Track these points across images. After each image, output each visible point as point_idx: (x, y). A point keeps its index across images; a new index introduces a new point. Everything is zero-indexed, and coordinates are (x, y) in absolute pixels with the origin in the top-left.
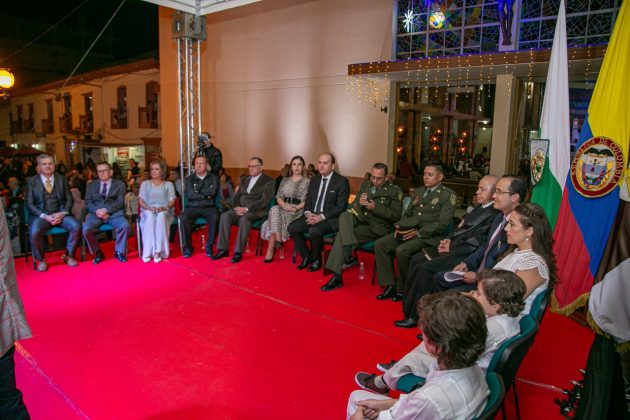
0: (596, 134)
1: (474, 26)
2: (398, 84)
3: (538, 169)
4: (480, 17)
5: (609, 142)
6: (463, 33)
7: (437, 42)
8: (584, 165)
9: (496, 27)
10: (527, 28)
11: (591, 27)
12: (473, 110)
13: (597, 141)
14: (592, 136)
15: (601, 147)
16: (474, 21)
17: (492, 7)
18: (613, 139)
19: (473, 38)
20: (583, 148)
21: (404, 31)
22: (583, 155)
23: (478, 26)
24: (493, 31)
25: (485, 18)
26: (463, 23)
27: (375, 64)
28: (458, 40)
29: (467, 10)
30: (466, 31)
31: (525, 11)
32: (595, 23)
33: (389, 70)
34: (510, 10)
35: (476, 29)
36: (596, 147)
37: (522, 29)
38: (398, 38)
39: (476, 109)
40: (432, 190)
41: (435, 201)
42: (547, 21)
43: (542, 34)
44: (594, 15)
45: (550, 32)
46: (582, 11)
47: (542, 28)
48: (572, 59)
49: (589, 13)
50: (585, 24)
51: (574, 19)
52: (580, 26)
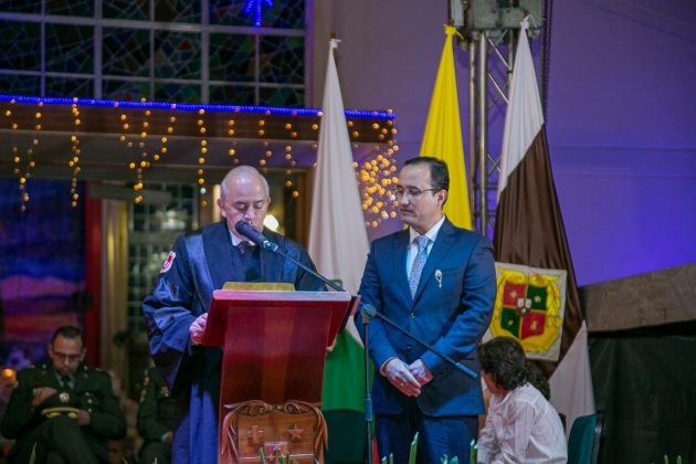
44: (165, 34)
45: (69, 56)
46: (137, 17)
47: (49, 43)
48: (166, 134)
49: (152, 25)
50: (146, 48)
51: (124, 34)
52: (136, 55)
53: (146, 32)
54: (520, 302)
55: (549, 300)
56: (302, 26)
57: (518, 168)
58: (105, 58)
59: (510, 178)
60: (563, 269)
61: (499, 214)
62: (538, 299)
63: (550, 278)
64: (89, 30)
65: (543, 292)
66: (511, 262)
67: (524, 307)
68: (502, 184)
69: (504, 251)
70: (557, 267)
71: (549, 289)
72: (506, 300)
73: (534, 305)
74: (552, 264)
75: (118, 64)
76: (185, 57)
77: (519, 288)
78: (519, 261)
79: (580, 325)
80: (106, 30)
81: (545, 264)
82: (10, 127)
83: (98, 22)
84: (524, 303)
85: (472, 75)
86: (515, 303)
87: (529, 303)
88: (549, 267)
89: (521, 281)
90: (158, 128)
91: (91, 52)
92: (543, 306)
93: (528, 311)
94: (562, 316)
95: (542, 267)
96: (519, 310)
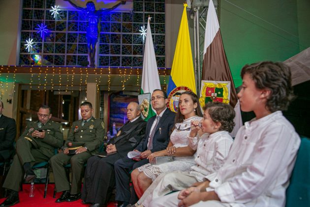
0: (178, 85)
1: (73, 54)
2: (20, 85)
3: (146, 110)
4: (76, 50)
5: (186, 88)
6: (66, 57)
7: (48, 61)
8: (174, 102)
9: (86, 56)
10: (103, 59)
11: (134, 63)
12: (59, 116)
13: (179, 88)
14: (176, 87)
15: (181, 91)
16: (72, 51)
17: (83, 45)
18: (187, 86)
19: (72, 61)
20: (172, 93)
21: (26, 51)
22: (172, 97)
23: (75, 54)
24: (84, 59)
25: (79, 51)
26: (66, 51)
27: (5, 67)
28: (63, 61)
29: (68, 45)
30: (68, 56)
31: (101, 50)
32: (136, 61)
33: (16, 72)
34: (94, 48)
35: (74, 56)
36: (179, 92)
37: (100, 59)
38: (21, 55)
39: (60, 115)
40: (88, 121)
41: (91, 127)
42: (113, 57)
43: (111, 63)
44: (135, 57)
45: (115, 62)
46: (129, 54)
47: (111, 60)
48: (130, 74)
49: (132, 56)
50: (131, 60)
51: (126, 58)
52: (129, 62)
53: (131, 57)
54: (213, 94)
55: (224, 93)
56: (164, 55)
57: (211, 45)
58: (122, 63)
59: (208, 49)
60: (229, 81)
61: (204, 64)
62: (219, 93)
63: (224, 84)
64: (119, 57)
65: (221, 90)
66: (209, 80)
67: (214, 96)
68: (205, 51)
69: (206, 76)
70: (227, 80)
71: (224, 89)
72: (207, 94)
73: (218, 95)
74: (224, 79)
75: (125, 64)
76: (139, 62)
77: (212, 89)
78: (212, 79)
79: (237, 101)
80: (122, 57)
81: (222, 79)
82: (95, 74)
83: (121, 55)
84: (214, 95)
85: (195, 25)
86: (211, 95)
87: (216, 94)
88: (223, 80)
89: (212, 87)
90: (128, 73)
91: (119, 62)
92: (222, 95)
93: (215, 97)
94: (229, 99)
95: (220, 80)
96: (212, 97)
